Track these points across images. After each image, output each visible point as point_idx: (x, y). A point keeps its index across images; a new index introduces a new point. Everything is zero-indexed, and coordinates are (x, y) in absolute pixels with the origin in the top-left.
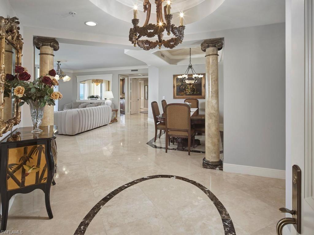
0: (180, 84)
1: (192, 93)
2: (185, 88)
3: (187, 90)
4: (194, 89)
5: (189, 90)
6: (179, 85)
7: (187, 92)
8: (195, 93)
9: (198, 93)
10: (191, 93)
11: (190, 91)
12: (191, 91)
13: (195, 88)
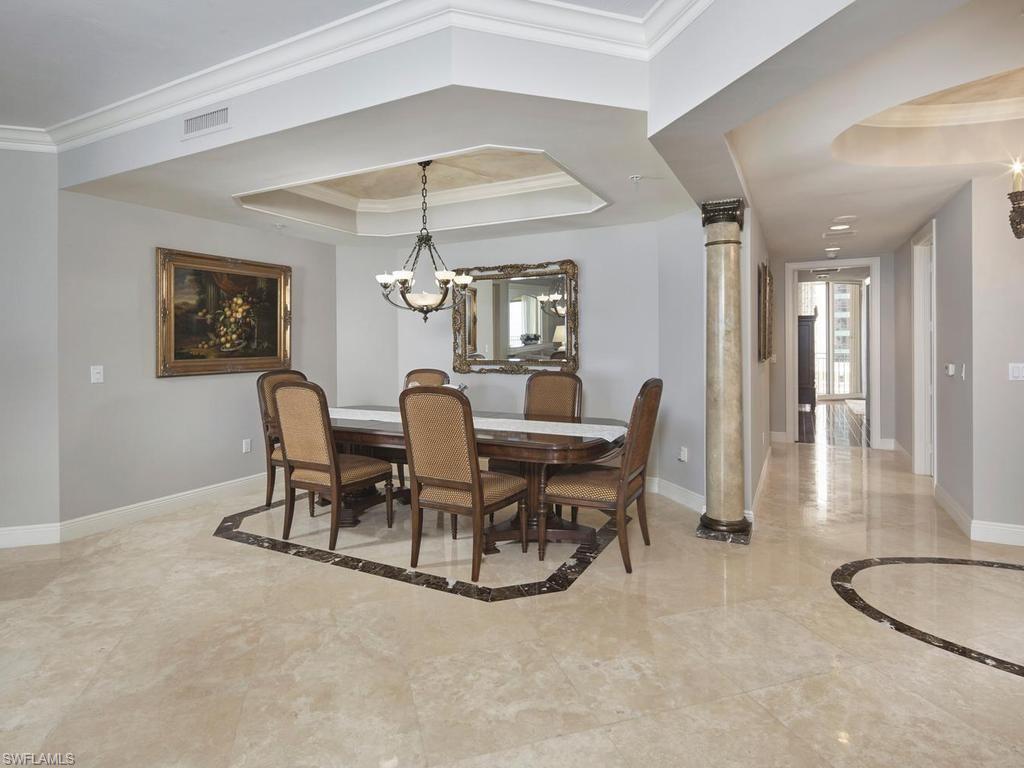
0: (193, 300)
1: (243, 348)
2: (215, 320)
3: (223, 330)
4: (252, 328)
5: (234, 333)
6: (185, 304)
7: (223, 339)
8: (254, 345)
9: (266, 345)
10: (239, 344)
11: (234, 336)
12: (239, 337)
13: (253, 323)
